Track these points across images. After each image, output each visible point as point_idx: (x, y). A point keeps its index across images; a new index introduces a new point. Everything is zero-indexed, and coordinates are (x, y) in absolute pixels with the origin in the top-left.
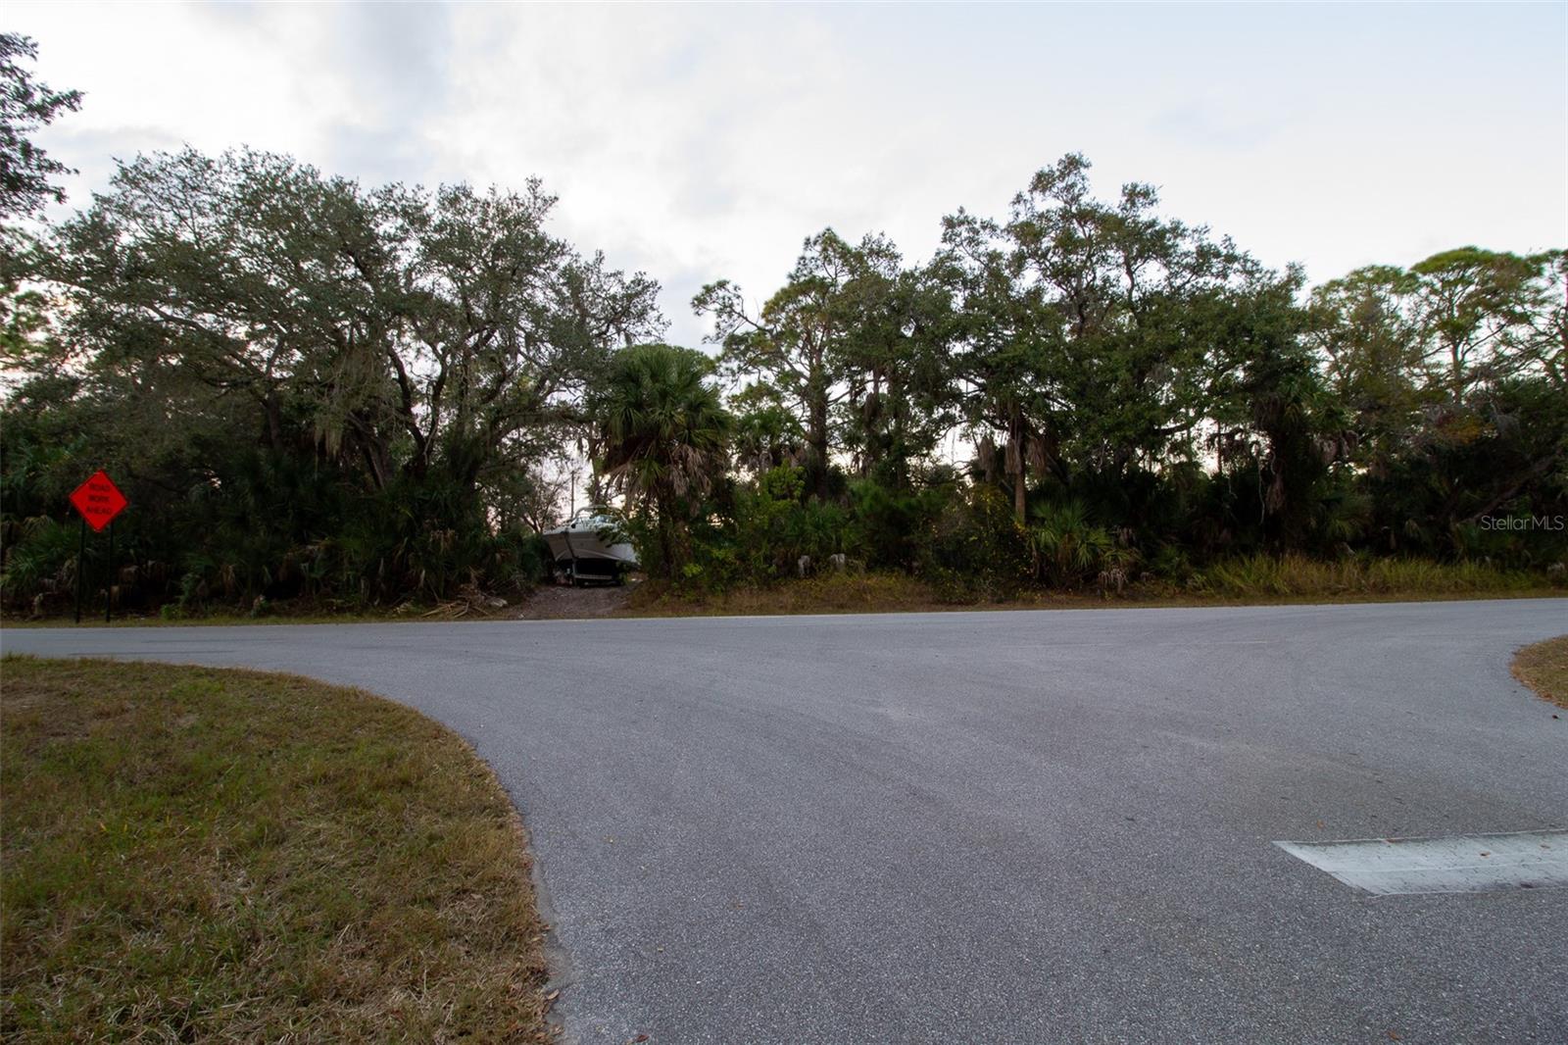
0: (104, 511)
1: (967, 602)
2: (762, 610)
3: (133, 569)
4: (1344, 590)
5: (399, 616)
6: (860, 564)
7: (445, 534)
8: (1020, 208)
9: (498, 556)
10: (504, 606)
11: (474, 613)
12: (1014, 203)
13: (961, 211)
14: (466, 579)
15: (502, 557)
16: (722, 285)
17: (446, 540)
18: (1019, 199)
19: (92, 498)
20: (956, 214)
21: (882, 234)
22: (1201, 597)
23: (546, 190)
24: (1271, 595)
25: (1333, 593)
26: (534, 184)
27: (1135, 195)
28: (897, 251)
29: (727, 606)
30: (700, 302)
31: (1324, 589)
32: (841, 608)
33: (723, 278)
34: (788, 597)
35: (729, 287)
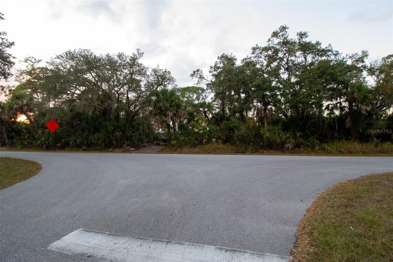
0: (54, 128)
1: (243, 152)
2: (189, 153)
3: (64, 140)
4: (368, 152)
5: (108, 152)
6: (220, 141)
7: (119, 133)
8: (270, 42)
9: (133, 138)
10: (133, 150)
11: (124, 152)
12: (268, 41)
13: (257, 45)
14: (124, 143)
15: (134, 139)
16: (198, 71)
17: (119, 134)
18: (269, 40)
19: (51, 125)
20: (256, 46)
21: (232, 54)
22: (317, 153)
23: (141, 51)
24: (340, 153)
25: (364, 153)
26: (138, 50)
27: (302, 35)
28: (236, 58)
29: (181, 152)
30: (192, 75)
31: (360, 152)
32: (209, 153)
33: (198, 69)
34: (196, 150)
35: (200, 71)
